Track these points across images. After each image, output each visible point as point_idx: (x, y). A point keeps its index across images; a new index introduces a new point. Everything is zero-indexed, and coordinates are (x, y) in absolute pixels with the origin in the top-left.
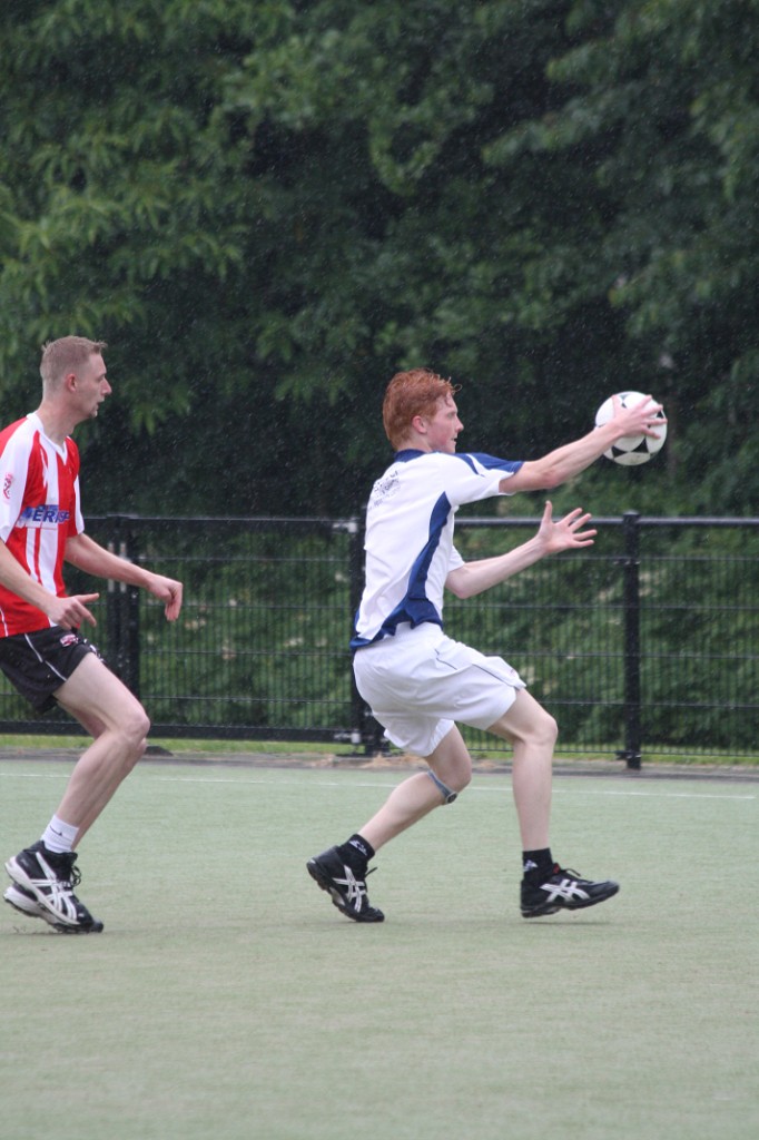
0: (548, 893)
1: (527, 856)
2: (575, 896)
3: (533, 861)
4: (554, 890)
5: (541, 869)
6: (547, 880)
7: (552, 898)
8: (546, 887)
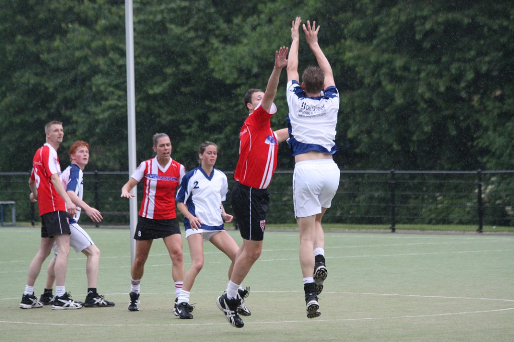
0: (95, 301)
1: (89, 289)
2: (103, 303)
3: (92, 291)
4: (97, 300)
5: (93, 294)
6: (95, 297)
7: (96, 302)
8: (95, 299)
